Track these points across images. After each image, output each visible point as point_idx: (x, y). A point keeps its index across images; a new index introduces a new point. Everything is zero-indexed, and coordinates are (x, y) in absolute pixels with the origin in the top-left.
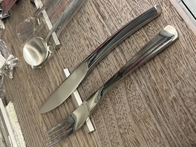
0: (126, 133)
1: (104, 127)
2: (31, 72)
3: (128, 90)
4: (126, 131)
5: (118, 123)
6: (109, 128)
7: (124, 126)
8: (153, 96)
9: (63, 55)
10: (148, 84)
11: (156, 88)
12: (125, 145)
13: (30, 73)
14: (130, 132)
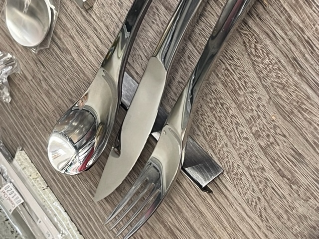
0: (271, 143)
1: (226, 145)
2: (44, 73)
3: (254, 56)
4: (272, 140)
5: (251, 128)
6: (238, 144)
7: (264, 131)
8: (304, 56)
9: (103, 19)
10: (288, 33)
11: (306, 38)
12: (276, 169)
13: (43, 76)
14: (280, 140)
